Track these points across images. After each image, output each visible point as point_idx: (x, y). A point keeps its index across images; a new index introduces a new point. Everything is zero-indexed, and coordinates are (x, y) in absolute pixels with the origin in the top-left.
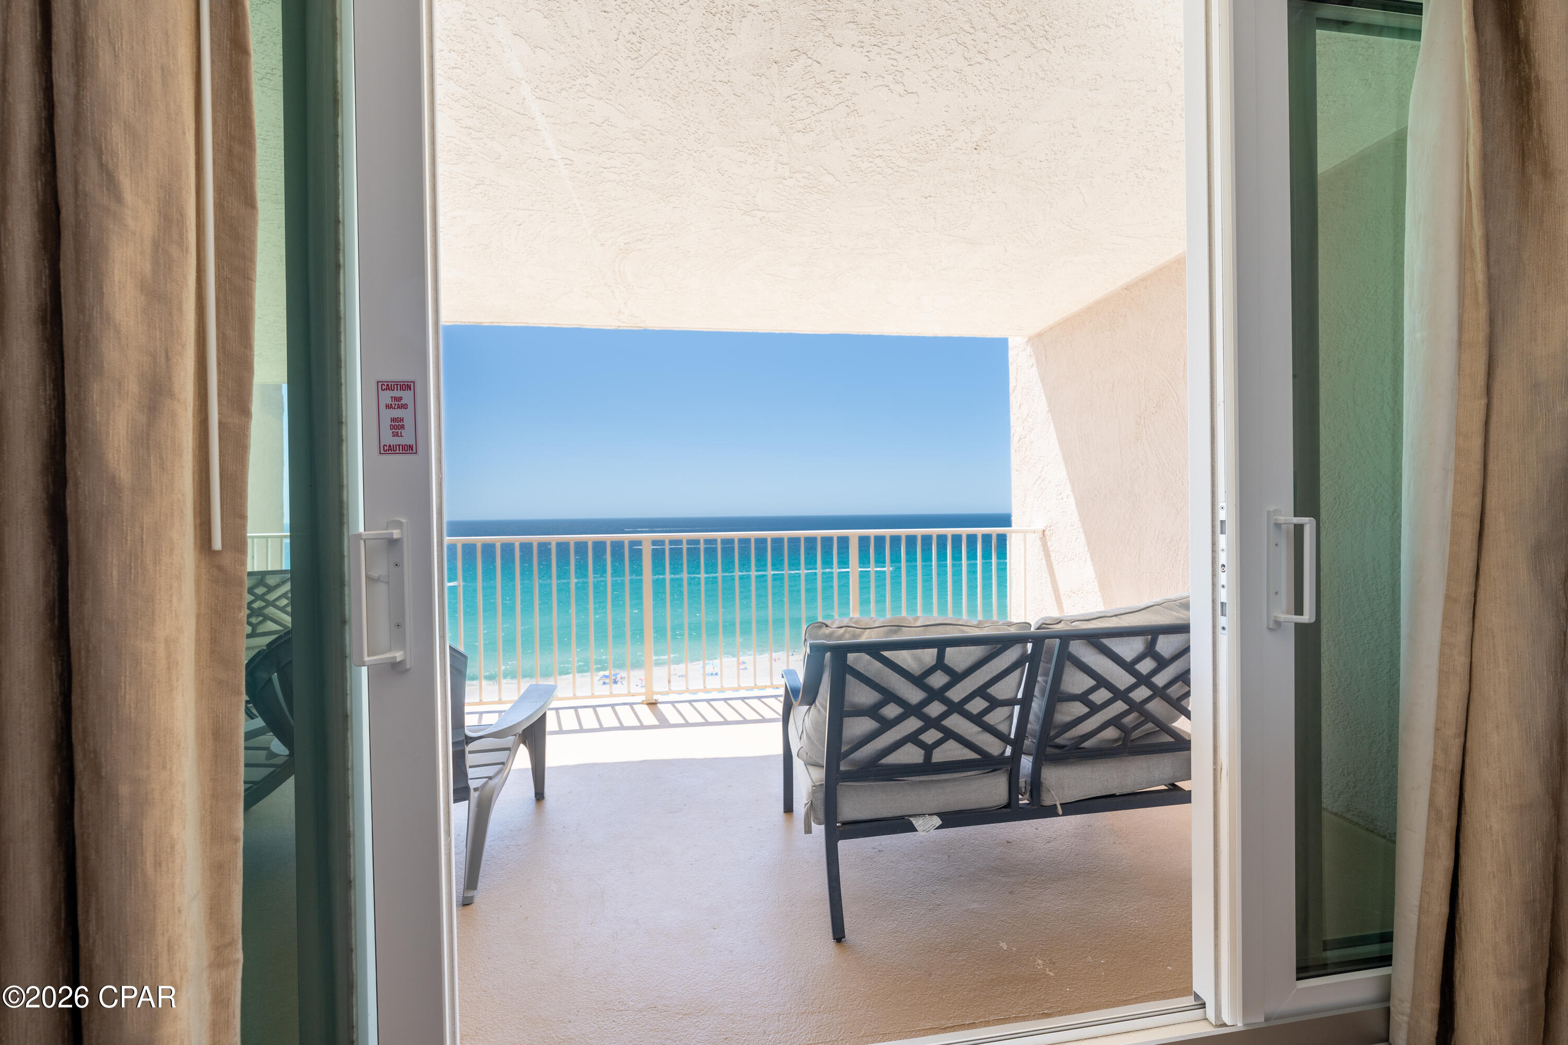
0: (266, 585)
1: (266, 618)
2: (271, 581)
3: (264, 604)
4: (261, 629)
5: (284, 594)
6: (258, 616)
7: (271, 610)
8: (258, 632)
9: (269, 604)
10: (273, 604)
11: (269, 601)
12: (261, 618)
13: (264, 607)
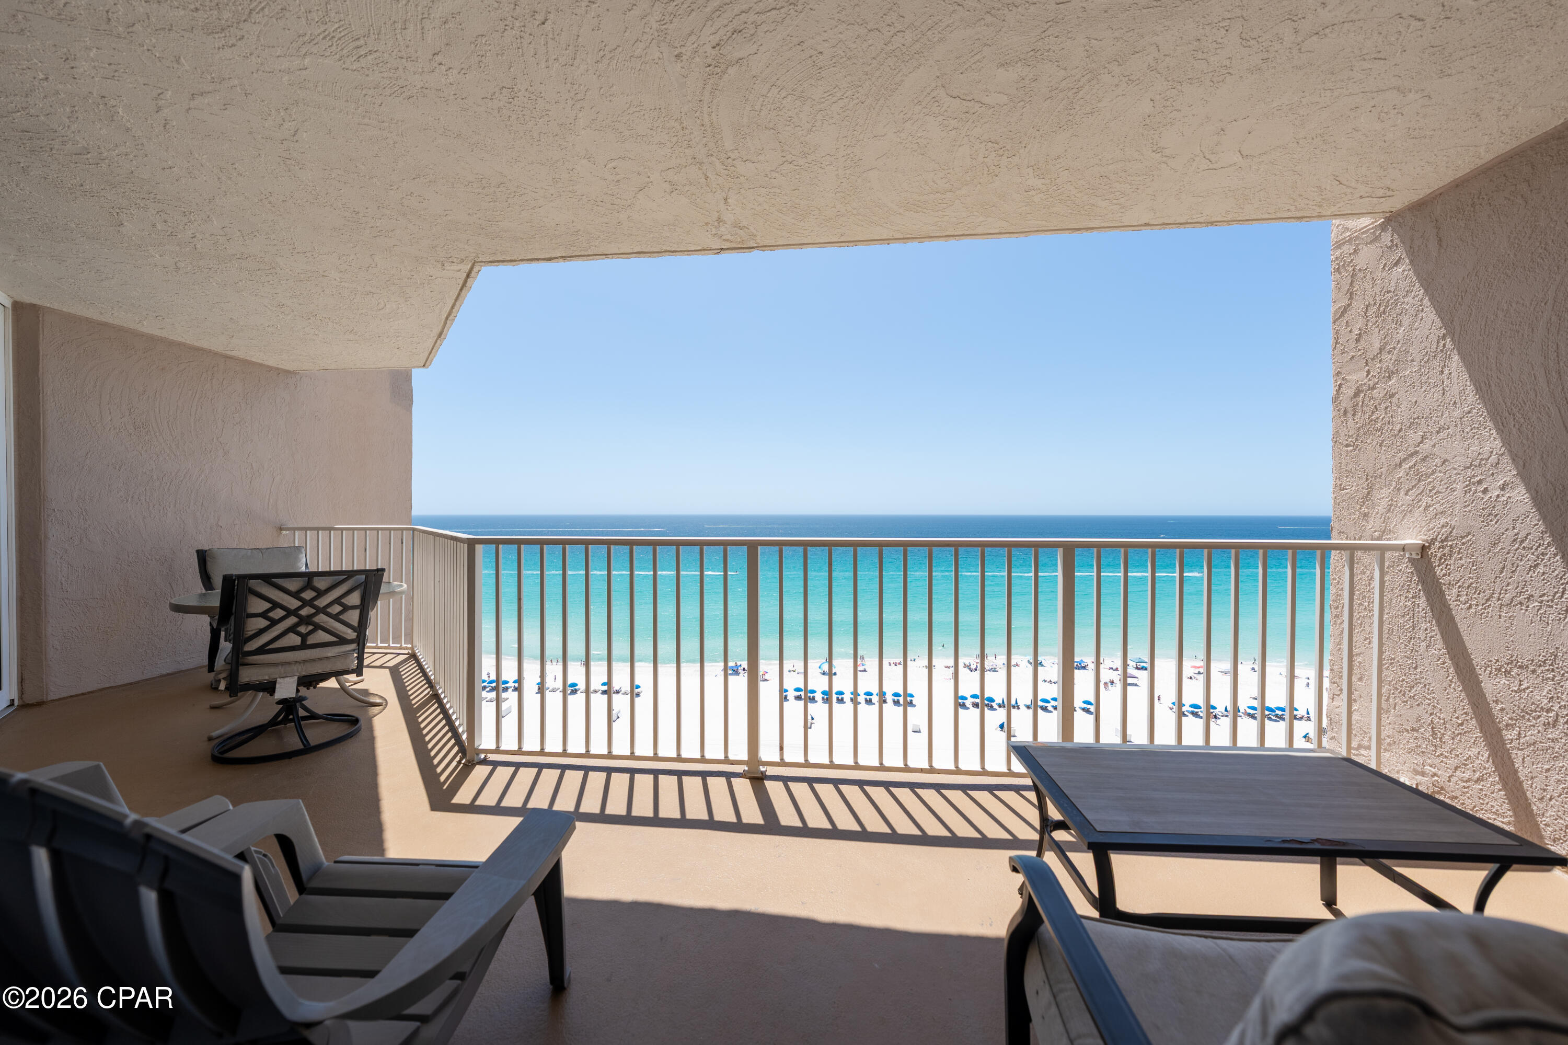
0: (314, 589)
1: (317, 627)
2: (321, 584)
3: (314, 611)
4: (311, 640)
5: (336, 599)
6: (308, 624)
7: (321, 619)
8: (308, 643)
9: (319, 610)
10: (324, 610)
11: (318, 607)
12: (311, 628)
13: (314, 615)
